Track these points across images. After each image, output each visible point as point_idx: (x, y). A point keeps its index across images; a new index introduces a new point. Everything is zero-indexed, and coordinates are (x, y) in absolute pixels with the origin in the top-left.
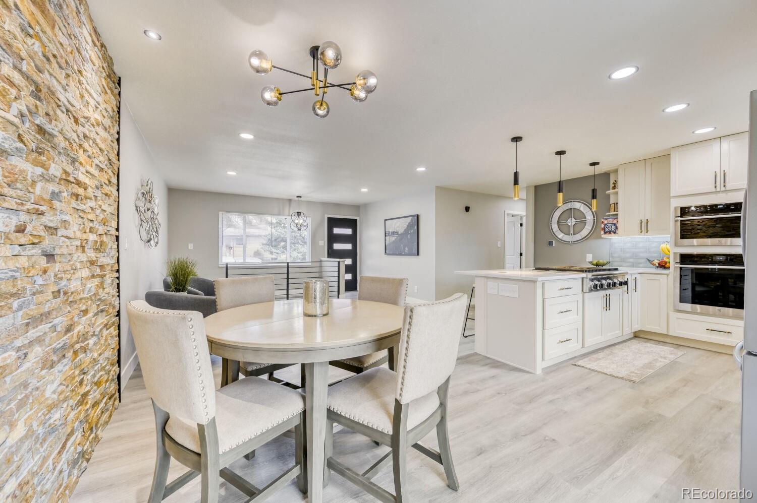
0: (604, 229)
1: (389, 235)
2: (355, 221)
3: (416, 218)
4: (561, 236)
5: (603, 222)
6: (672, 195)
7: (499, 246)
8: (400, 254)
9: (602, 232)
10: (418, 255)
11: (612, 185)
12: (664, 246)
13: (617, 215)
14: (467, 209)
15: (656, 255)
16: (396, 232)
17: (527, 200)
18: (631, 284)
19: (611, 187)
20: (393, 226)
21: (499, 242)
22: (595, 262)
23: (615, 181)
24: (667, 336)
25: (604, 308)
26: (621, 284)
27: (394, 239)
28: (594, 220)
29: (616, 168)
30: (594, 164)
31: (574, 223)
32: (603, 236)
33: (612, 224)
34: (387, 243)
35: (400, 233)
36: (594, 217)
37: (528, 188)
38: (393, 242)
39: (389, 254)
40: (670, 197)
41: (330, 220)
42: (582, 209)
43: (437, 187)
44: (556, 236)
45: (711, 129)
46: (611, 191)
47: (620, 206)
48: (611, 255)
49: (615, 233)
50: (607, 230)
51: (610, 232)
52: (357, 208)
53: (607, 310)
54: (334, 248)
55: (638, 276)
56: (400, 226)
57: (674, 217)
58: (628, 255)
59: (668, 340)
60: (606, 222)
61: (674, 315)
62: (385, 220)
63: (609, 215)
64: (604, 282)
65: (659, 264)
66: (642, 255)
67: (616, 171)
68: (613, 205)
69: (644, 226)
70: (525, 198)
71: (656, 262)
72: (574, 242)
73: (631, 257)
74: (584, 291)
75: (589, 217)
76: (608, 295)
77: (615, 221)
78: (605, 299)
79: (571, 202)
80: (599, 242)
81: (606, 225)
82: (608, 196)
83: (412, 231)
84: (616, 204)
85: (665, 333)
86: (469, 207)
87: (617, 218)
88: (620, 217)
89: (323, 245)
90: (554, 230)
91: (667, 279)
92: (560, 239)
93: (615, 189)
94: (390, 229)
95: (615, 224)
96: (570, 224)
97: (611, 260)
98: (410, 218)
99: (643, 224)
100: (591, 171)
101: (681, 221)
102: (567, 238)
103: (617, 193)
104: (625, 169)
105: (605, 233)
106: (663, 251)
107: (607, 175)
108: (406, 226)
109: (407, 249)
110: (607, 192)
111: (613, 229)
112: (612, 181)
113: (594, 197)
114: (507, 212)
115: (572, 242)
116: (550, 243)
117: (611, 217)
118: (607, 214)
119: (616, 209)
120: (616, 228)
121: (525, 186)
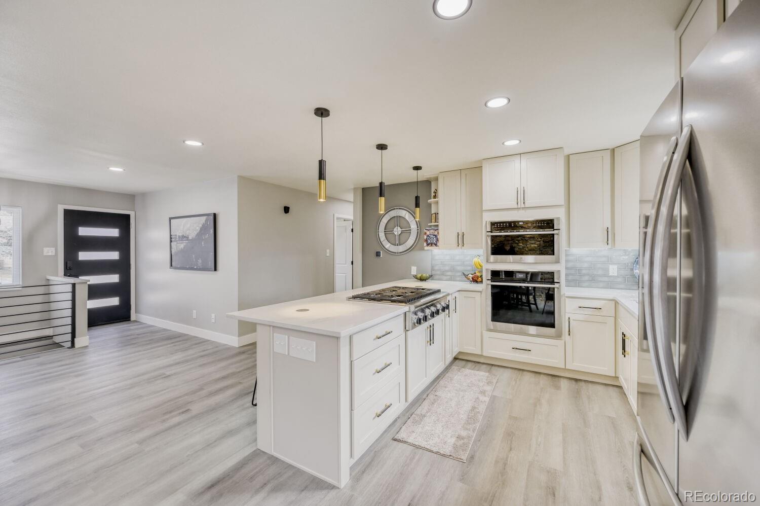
0: (426, 241)
1: (176, 241)
2: (127, 218)
3: (212, 218)
4: (388, 245)
5: (425, 233)
6: (484, 209)
7: (328, 255)
8: (192, 269)
9: (425, 244)
10: (215, 269)
11: (433, 194)
12: (476, 260)
13: (438, 225)
14: (287, 210)
15: (469, 268)
16: (185, 237)
17: (354, 202)
18: (452, 307)
19: (432, 196)
20: (181, 227)
21: (328, 251)
22: (419, 276)
23: (436, 190)
24: (481, 356)
25: (428, 342)
26: (444, 309)
27: (182, 246)
28: (418, 230)
29: (436, 176)
30: (417, 168)
31: (400, 232)
32: (426, 248)
33: (434, 235)
34: (172, 252)
35: (190, 238)
36: (418, 227)
37: (355, 189)
38: (182, 251)
39: (176, 268)
40: (482, 211)
41: (68, 214)
42: (407, 218)
43: (241, 178)
44: (383, 246)
45: (516, 142)
46: (432, 200)
47: (440, 216)
48: (432, 269)
49: (436, 245)
50: (429, 241)
51: (432, 244)
52: (131, 197)
53: (430, 345)
54: (80, 259)
55: (457, 295)
56: (191, 228)
57: (485, 232)
58: (447, 268)
59: (482, 361)
60: (428, 233)
61: (487, 334)
62: (170, 219)
63: (431, 226)
64: (428, 312)
65: (472, 278)
66: (459, 268)
67: (436, 179)
68: (434, 215)
69: (461, 240)
70: (352, 200)
71: (470, 276)
72: (400, 253)
73: (450, 271)
74: (407, 329)
75: (414, 226)
76: (432, 325)
77: (436, 233)
78: (429, 330)
79: (397, 209)
80: (423, 253)
81: (428, 236)
82: (430, 205)
83: (207, 236)
84: (437, 214)
85: (480, 353)
86: (288, 208)
87: (438, 229)
88: (440, 228)
89: (54, 254)
90: (382, 240)
91: (481, 296)
92: (387, 249)
93: (435, 198)
94: (177, 232)
95: (436, 236)
96: (396, 233)
97: (434, 273)
98: (204, 218)
99: (460, 237)
100: (413, 176)
101: (492, 236)
102: (393, 249)
103: (437, 203)
104: (444, 177)
105: (428, 245)
106: (475, 265)
107: (428, 183)
108: (198, 229)
109: (200, 261)
110: (429, 201)
111: (434, 241)
112: (433, 190)
113: (417, 205)
114: (336, 216)
115: (398, 253)
116: (378, 254)
117: (433, 228)
118: (429, 224)
119: (436, 220)
120: (437, 240)
121: (353, 187)
